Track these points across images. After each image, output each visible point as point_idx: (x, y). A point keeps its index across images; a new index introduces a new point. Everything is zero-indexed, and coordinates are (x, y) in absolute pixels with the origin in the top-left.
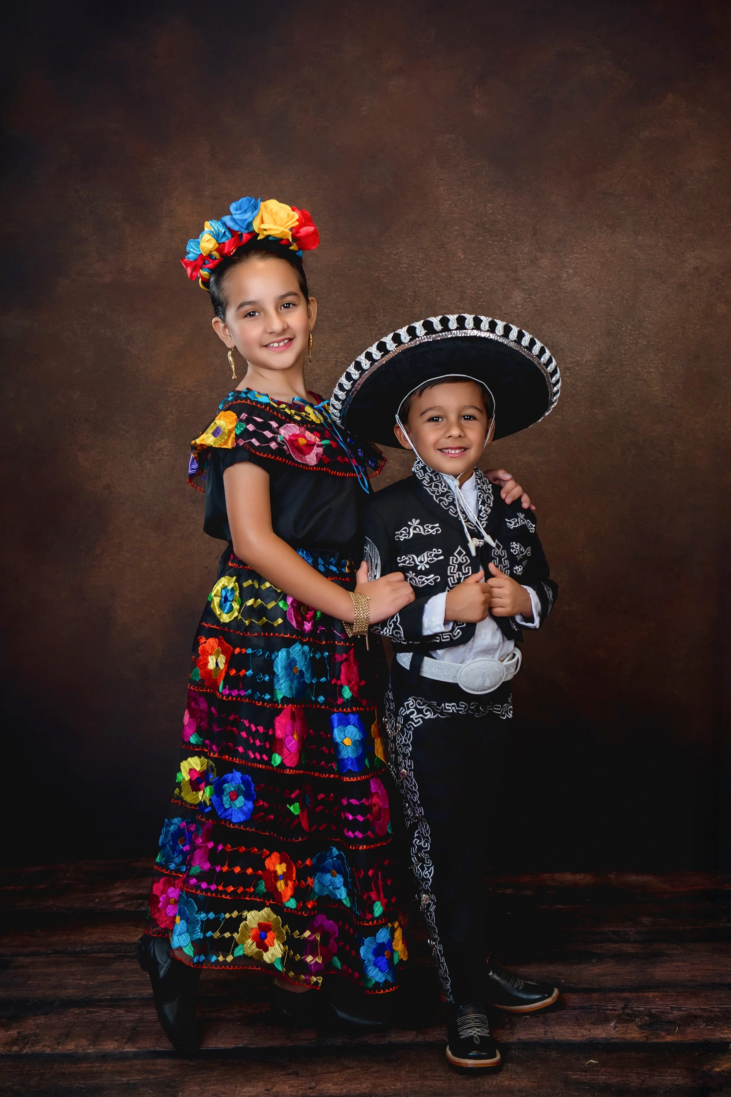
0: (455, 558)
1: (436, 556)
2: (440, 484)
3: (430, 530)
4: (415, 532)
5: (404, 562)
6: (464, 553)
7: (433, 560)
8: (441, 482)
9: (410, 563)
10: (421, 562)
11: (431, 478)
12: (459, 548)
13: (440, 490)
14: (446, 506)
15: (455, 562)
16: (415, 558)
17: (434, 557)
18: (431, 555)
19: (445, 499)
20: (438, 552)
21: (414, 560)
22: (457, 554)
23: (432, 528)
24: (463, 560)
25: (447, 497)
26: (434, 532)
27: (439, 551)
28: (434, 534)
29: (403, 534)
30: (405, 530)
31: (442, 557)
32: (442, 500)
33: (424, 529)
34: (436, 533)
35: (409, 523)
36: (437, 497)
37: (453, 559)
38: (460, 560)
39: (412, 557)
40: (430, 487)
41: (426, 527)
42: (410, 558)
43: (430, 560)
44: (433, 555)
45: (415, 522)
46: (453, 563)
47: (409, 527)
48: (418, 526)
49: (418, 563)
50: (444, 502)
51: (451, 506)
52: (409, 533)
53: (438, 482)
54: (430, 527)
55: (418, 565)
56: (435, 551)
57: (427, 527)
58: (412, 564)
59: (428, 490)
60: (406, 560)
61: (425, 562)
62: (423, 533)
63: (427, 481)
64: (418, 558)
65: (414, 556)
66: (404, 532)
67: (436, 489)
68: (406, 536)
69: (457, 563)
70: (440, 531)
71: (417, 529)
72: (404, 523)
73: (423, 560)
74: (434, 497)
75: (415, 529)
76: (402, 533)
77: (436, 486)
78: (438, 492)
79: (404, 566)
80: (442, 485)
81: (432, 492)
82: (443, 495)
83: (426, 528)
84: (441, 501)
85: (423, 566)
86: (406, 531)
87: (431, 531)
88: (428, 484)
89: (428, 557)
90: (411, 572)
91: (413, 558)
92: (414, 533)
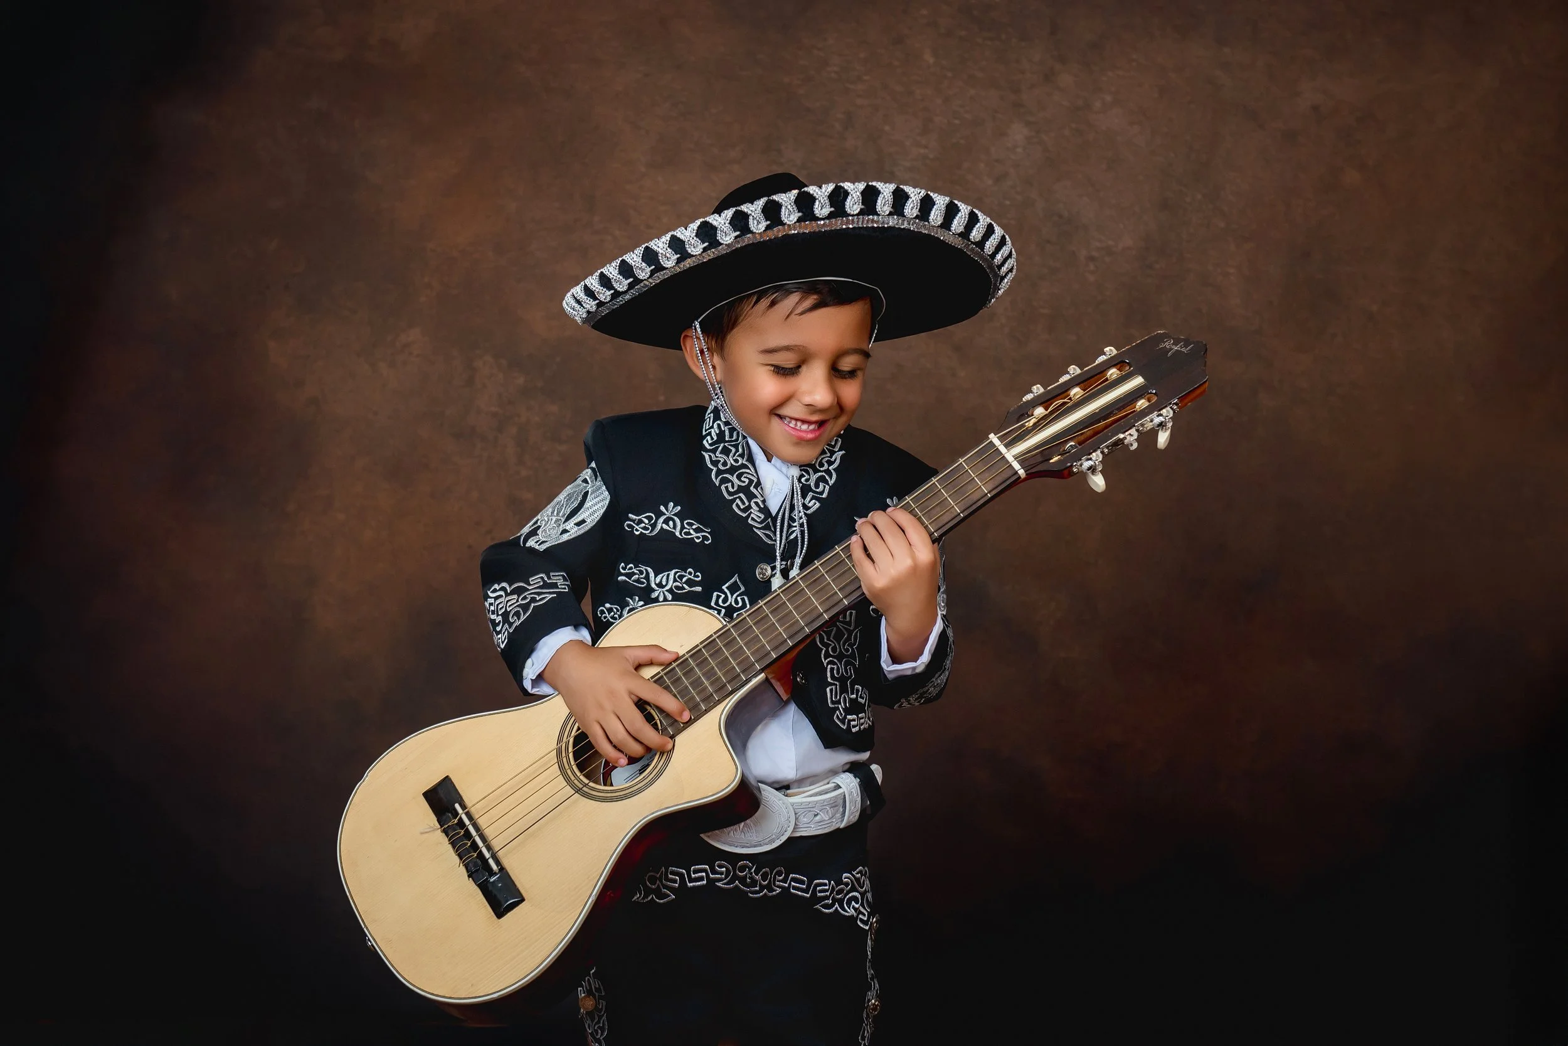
0: (723, 596)
1: (690, 583)
2: (733, 450)
3: (692, 531)
4: (665, 526)
5: (629, 575)
6: (743, 589)
7: (683, 588)
8: (736, 447)
9: (638, 581)
10: (660, 585)
11: (721, 435)
12: (736, 578)
13: (731, 461)
14: (730, 494)
15: (721, 604)
16: (652, 575)
17: (686, 583)
18: (681, 577)
19: (734, 479)
20: (695, 576)
21: (647, 577)
22: (727, 588)
23: (697, 530)
24: (737, 602)
25: (739, 477)
26: (698, 538)
27: (698, 577)
28: (697, 541)
29: (643, 525)
30: (650, 519)
31: (699, 589)
32: (728, 481)
33: (683, 528)
34: (702, 542)
35: (662, 508)
36: (719, 472)
37: (718, 597)
38: (731, 600)
39: (646, 570)
40: (714, 451)
41: (687, 523)
42: (641, 572)
43: (677, 588)
44: (684, 580)
45: (672, 509)
46: (717, 603)
47: (659, 514)
48: (676, 518)
49: (653, 586)
50: (730, 485)
51: (741, 495)
52: (654, 526)
53: (731, 445)
54: (694, 527)
55: (654, 590)
56: (690, 574)
57: (690, 524)
58: (643, 583)
59: (707, 457)
60: (634, 574)
61: (668, 588)
62: (677, 534)
63: (712, 439)
64: (656, 576)
65: (649, 570)
66: (646, 521)
67: (722, 458)
68: (648, 529)
69: (726, 605)
70: (710, 541)
71: (671, 523)
72: (652, 506)
73: (664, 583)
74: (713, 473)
75: (666, 522)
76: (640, 522)
77: (726, 451)
78: (725, 464)
79: (626, 581)
80: (737, 451)
81: (712, 462)
82: (732, 470)
83: (686, 526)
84: (725, 481)
85: (662, 593)
86: (650, 521)
87: (694, 535)
88: (711, 445)
89: (675, 581)
90: (637, 598)
91: (648, 573)
92: (662, 527)
